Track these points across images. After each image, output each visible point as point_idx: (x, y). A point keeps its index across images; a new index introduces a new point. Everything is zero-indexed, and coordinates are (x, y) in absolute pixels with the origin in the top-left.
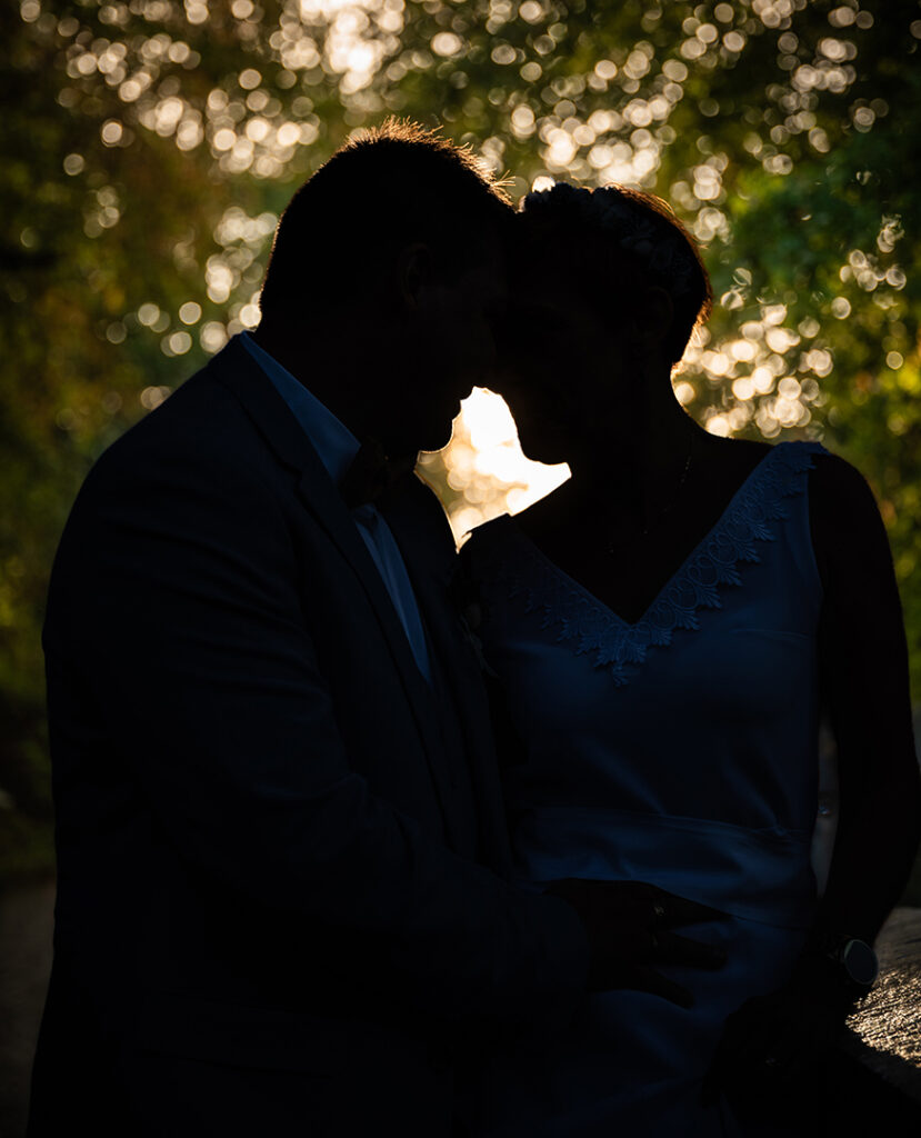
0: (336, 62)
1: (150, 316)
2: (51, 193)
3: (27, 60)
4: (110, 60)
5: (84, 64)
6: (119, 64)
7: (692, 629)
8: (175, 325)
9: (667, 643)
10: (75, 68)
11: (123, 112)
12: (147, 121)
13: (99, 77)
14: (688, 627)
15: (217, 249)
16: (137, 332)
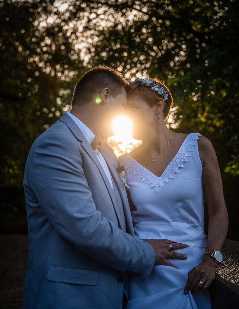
0: (82, 59)
1: (45, 110)
2: (25, 85)
3: (20, 59)
4: (37, 59)
5: (31, 60)
6: (38, 60)
7: (173, 178)
8: (50, 112)
9: (168, 182)
10: (29, 60)
11: (39, 69)
12: (44, 70)
13: (34, 62)
14: (172, 178)
15: (59, 96)
16: (43, 113)
